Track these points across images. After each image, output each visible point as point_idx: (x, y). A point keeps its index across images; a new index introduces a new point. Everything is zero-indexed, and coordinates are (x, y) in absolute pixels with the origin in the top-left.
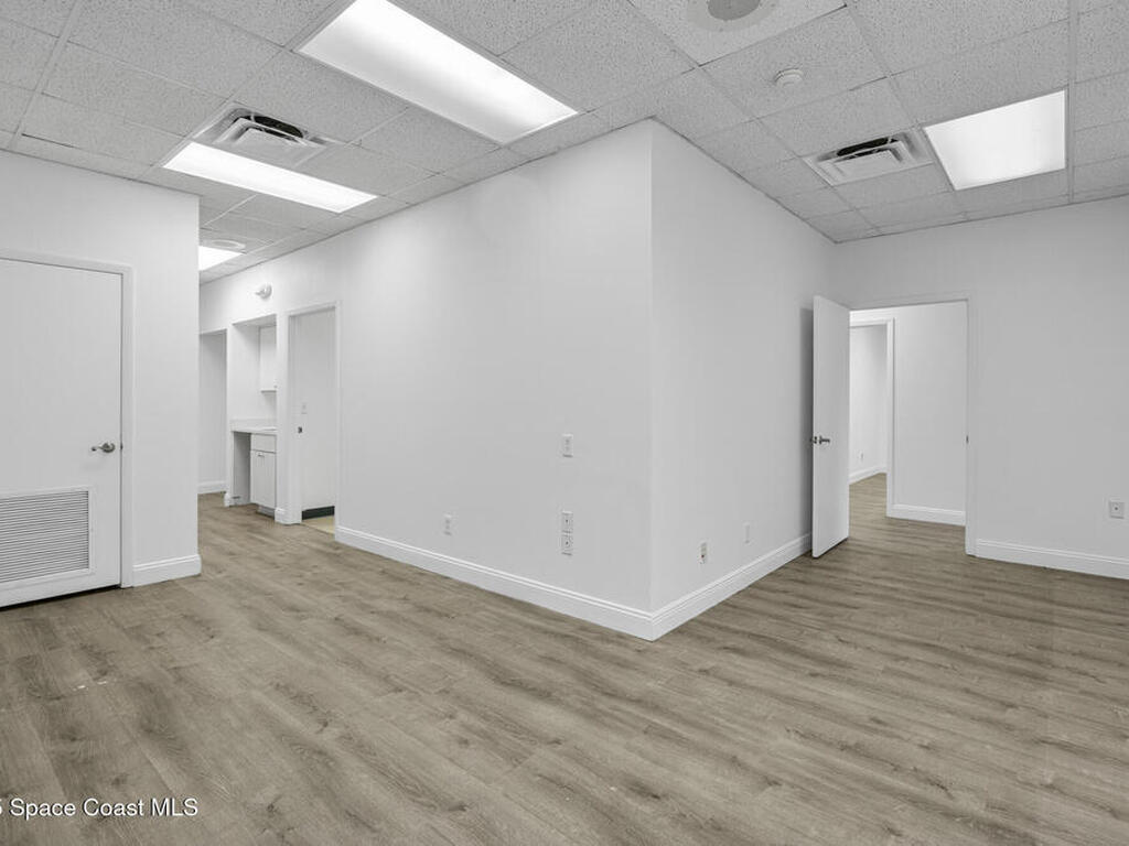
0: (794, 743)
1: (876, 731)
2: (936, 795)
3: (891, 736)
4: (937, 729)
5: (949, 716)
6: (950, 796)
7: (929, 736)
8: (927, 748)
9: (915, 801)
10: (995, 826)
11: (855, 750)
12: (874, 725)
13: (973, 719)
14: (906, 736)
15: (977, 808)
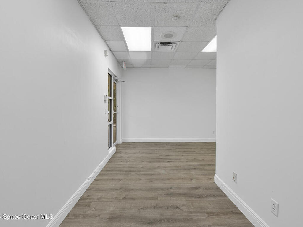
0: (161, 172)
1: (150, 179)
2: (138, 173)
3: (148, 179)
4: (140, 184)
5: (138, 188)
6: (136, 173)
7: (141, 182)
8: (141, 179)
9: (140, 171)
10: (130, 172)
11: (151, 175)
12: (151, 180)
13: (133, 190)
14: (145, 180)
15: (132, 173)
